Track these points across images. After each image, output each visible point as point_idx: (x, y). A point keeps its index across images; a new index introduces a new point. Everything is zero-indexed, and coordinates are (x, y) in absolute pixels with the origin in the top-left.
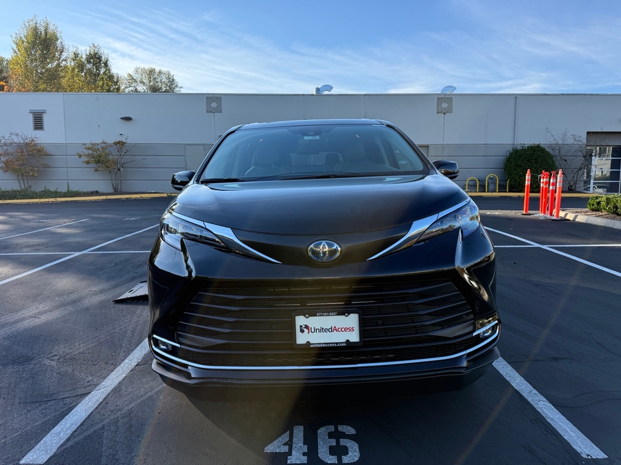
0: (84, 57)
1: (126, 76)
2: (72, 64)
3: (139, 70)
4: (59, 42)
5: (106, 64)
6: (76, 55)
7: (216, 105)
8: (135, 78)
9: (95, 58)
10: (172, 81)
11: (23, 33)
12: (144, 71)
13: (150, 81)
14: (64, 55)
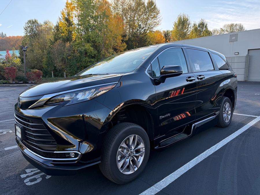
0: (198, 25)
1: (220, 29)
2: (193, 29)
3: (226, 26)
4: (188, 21)
5: (206, 27)
6: (195, 25)
7: (235, 38)
8: (223, 29)
9: (202, 25)
10: (241, 28)
11: (176, 20)
12: (228, 26)
13: (231, 30)
14: (190, 26)
